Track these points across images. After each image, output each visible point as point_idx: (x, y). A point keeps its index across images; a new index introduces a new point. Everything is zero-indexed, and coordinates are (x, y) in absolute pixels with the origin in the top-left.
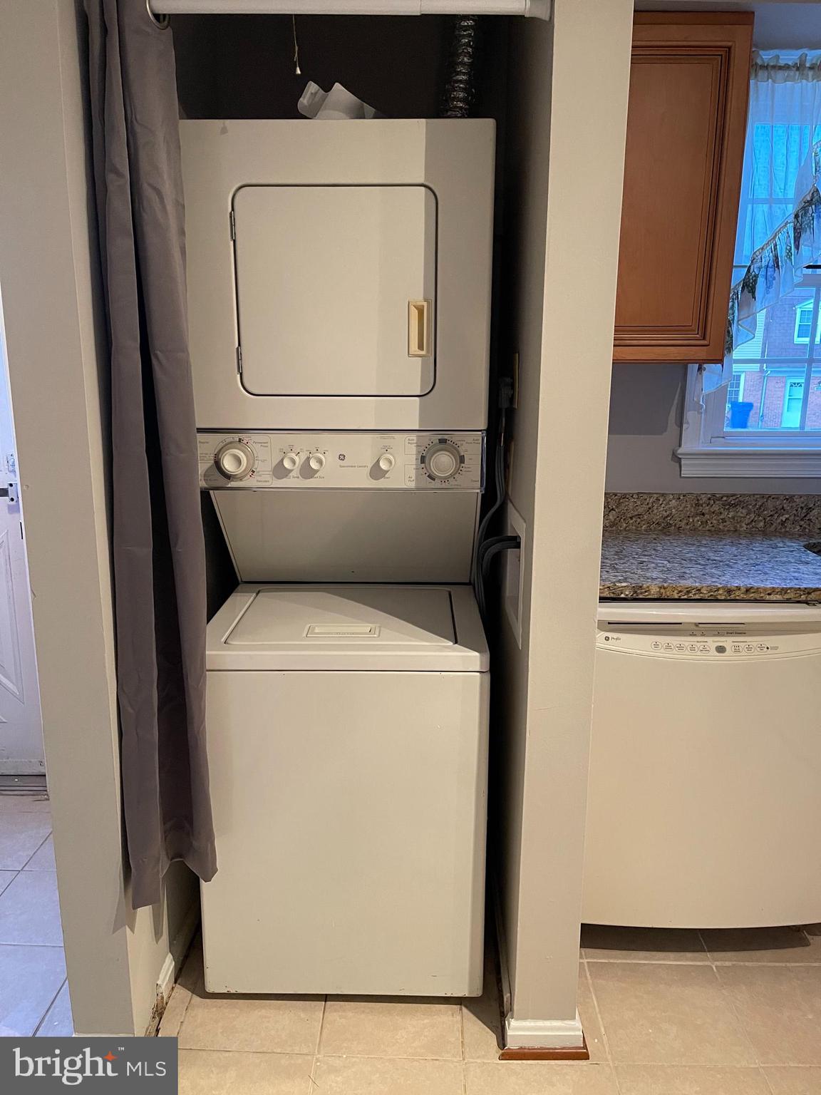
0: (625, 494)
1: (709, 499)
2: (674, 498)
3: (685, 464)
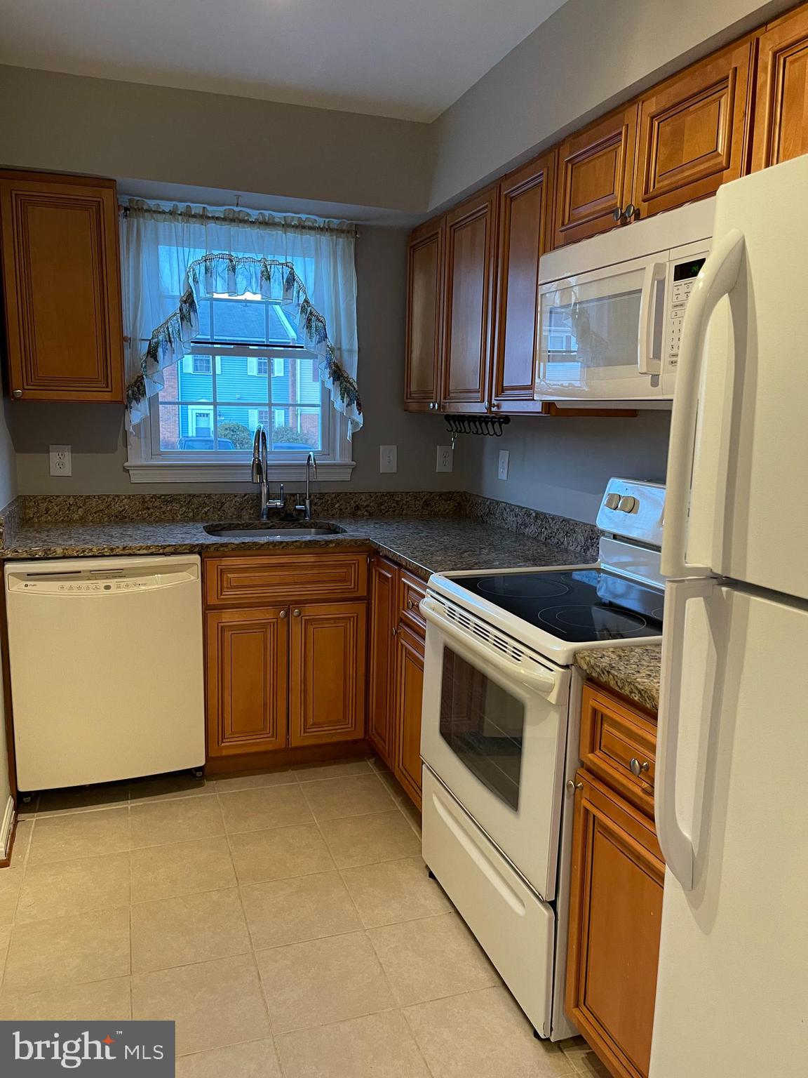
0: (89, 496)
1: (152, 498)
2: (126, 498)
3: (134, 474)
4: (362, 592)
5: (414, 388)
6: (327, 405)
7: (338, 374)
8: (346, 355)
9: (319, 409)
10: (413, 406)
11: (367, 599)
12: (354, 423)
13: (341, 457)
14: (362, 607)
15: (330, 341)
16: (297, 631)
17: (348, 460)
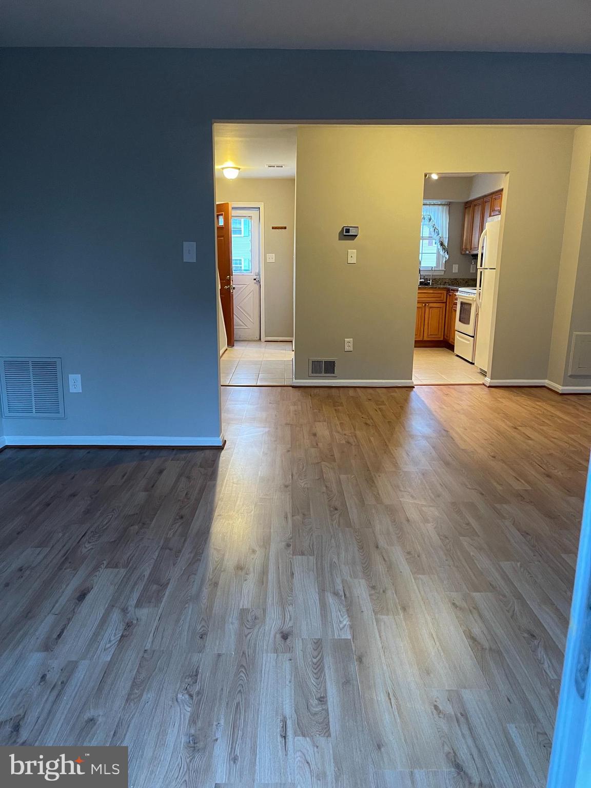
4: (445, 301)
5: (464, 247)
6: (438, 253)
7: (442, 244)
8: (444, 239)
9: (436, 254)
10: (463, 253)
11: (446, 302)
12: (446, 258)
13: (442, 268)
14: (444, 304)
15: (440, 235)
16: (427, 310)
17: (444, 269)
